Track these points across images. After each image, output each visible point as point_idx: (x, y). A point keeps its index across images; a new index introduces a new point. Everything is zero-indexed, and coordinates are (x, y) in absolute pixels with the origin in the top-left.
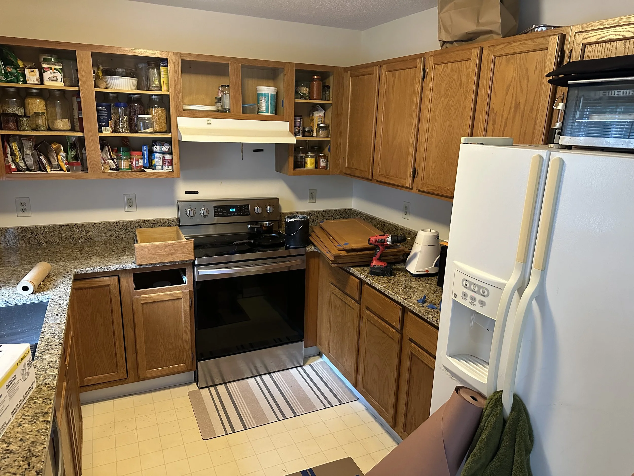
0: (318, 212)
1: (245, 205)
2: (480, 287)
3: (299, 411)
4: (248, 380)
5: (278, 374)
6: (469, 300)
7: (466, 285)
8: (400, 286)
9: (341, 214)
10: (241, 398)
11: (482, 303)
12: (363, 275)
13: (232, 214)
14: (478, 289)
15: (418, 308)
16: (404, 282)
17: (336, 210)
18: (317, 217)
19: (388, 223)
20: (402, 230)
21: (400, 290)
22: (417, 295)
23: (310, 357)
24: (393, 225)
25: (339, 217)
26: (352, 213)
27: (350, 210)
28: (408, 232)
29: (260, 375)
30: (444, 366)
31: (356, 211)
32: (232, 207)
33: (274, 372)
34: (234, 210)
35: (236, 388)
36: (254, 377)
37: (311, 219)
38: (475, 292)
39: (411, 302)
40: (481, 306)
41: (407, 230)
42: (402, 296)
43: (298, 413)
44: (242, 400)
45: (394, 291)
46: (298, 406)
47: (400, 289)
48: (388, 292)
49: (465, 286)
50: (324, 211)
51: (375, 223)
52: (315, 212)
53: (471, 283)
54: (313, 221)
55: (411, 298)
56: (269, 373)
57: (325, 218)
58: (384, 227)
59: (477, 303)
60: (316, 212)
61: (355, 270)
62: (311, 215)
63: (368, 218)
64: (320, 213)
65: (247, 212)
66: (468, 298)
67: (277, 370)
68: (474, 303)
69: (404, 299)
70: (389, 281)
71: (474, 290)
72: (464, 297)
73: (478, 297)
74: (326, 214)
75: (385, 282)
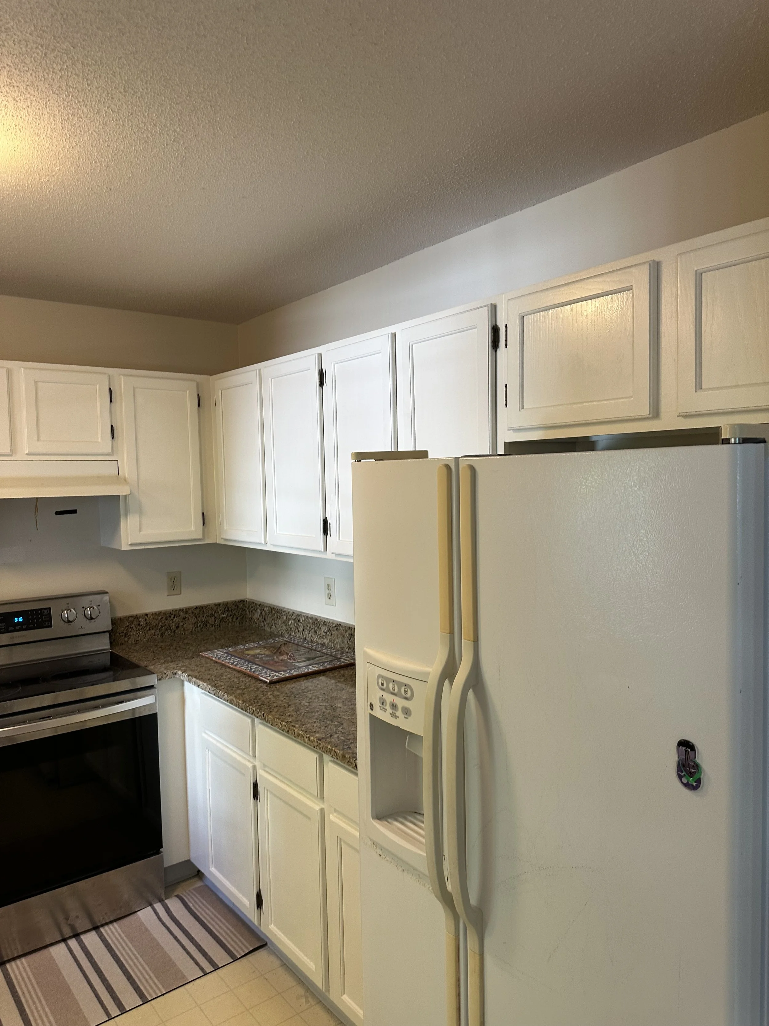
0: (186, 611)
1: (41, 610)
2: (400, 684)
3: (151, 991)
4: (52, 949)
5: (115, 928)
6: (389, 710)
7: (382, 684)
8: (316, 719)
9: (228, 610)
10: (33, 987)
11: (407, 712)
12: (254, 709)
13: (17, 628)
14: (398, 688)
15: (341, 752)
16: (324, 710)
17: (218, 605)
18: (184, 618)
19: (304, 616)
20: (326, 625)
21: (315, 725)
22: (342, 730)
23: (178, 883)
24: (311, 618)
25: (224, 616)
26: (247, 605)
27: (244, 601)
28: (335, 626)
29: (76, 936)
30: (371, 840)
31: (253, 603)
32: (18, 614)
33: (107, 924)
34: (21, 619)
35: (25, 969)
36: (64, 940)
37: (174, 624)
38: (395, 694)
39: (330, 742)
40: (406, 718)
41: (333, 624)
42: (317, 735)
43: (150, 995)
44: (36, 992)
45: (303, 729)
46: (150, 981)
47: (315, 722)
48: (294, 731)
49: (382, 687)
50: (196, 608)
51: (285, 618)
52: (180, 610)
53: (388, 680)
54: (178, 627)
55: (331, 736)
56: (96, 928)
57: (199, 619)
58: (299, 624)
59: (399, 713)
60: (183, 610)
61: (240, 702)
62: (173, 616)
63: (274, 612)
64: (190, 612)
65: (46, 621)
66: (388, 707)
67: (112, 919)
68: (397, 715)
69: (318, 739)
70: (298, 713)
71: (393, 692)
72: (382, 706)
73: (400, 702)
74: (202, 612)
75: (290, 715)
